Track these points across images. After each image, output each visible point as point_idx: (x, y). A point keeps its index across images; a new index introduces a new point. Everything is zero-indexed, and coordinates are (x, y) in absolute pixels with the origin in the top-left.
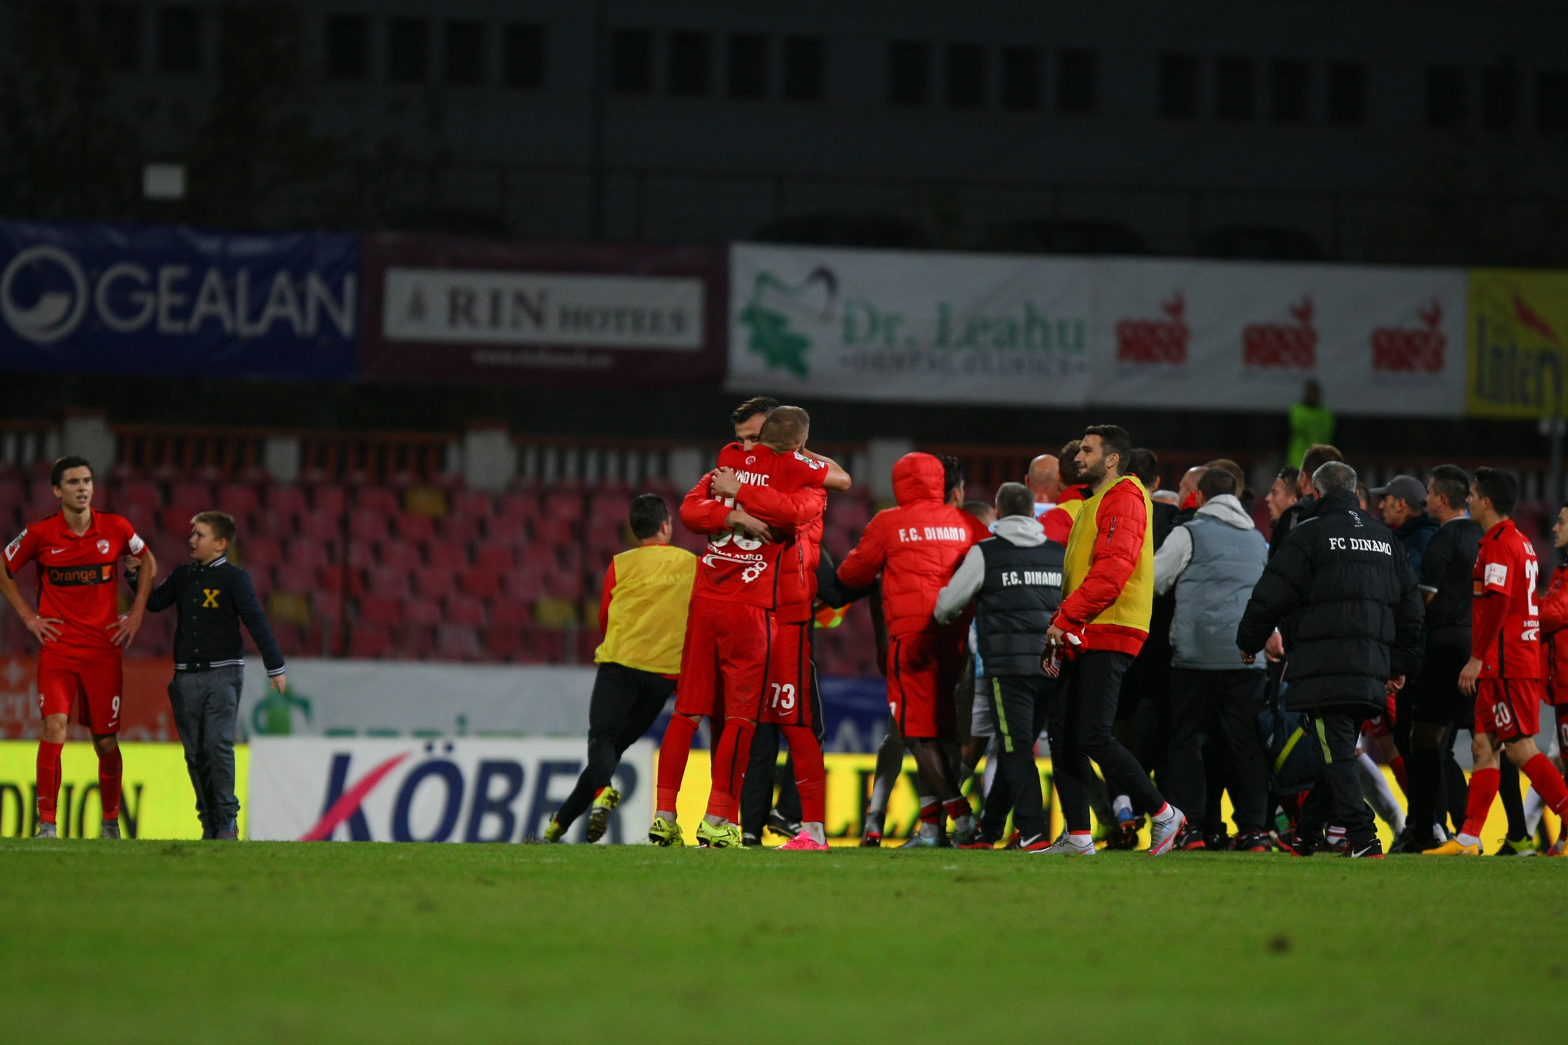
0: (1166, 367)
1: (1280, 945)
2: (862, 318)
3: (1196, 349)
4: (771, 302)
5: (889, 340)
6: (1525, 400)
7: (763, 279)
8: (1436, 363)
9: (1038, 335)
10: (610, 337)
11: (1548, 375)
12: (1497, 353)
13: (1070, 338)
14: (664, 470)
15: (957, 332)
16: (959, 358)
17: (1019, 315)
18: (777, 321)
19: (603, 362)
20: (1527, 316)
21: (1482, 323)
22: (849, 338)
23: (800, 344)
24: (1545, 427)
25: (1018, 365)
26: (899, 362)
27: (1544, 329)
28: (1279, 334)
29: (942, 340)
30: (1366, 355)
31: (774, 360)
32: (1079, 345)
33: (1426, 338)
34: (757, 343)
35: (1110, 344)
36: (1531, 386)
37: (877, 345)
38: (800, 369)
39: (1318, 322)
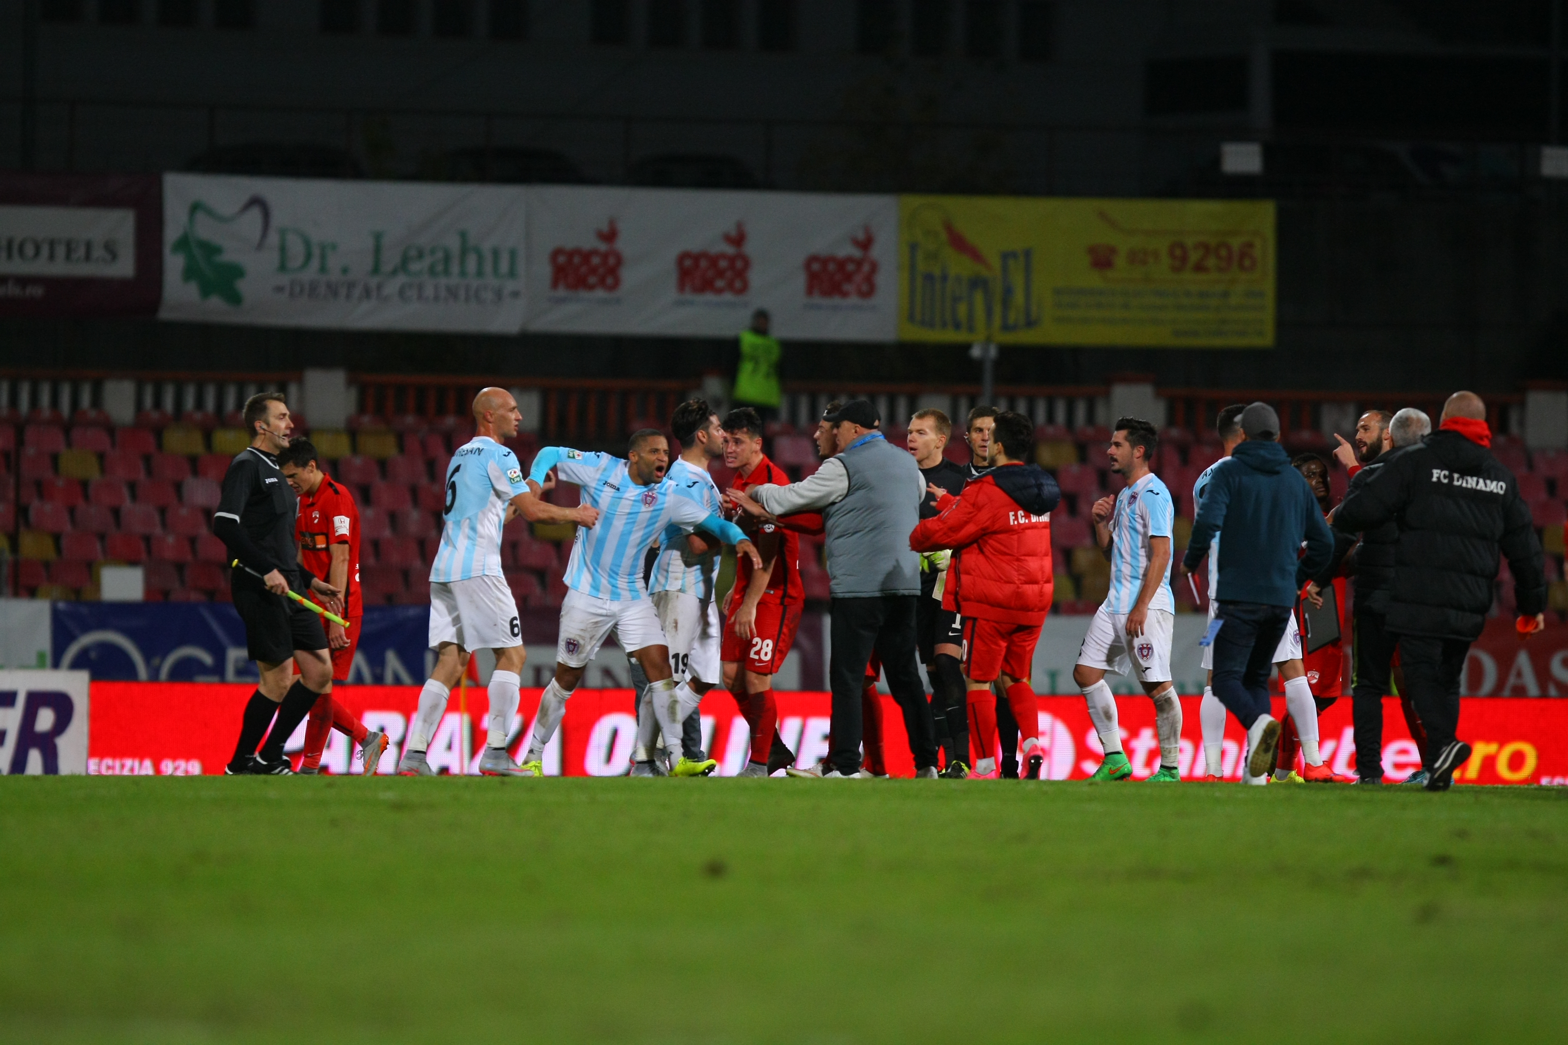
0: (600, 293)
1: (715, 870)
2: (296, 248)
3: (629, 276)
4: (205, 230)
5: (323, 269)
6: (957, 326)
7: (195, 208)
8: (869, 290)
9: (472, 263)
10: (42, 267)
11: (979, 298)
12: (929, 277)
13: (504, 267)
14: (97, 401)
15: (391, 259)
16: (392, 287)
17: (453, 244)
18: (211, 250)
19: (37, 291)
20: (959, 243)
21: (913, 247)
22: (283, 267)
23: (236, 272)
24: (976, 352)
25: (452, 293)
26: (333, 290)
27: (975, 255)
28: (713, 260)
29: (376, 270)
30: (800, 281)
31: (206, 291)
32: (512, 273)
33: (859, 263)
34: (190, 273)
35: (545, 270)
36: (962, 310)
37: (311, 273)
38: (235, 299)
39: (750, 248)
